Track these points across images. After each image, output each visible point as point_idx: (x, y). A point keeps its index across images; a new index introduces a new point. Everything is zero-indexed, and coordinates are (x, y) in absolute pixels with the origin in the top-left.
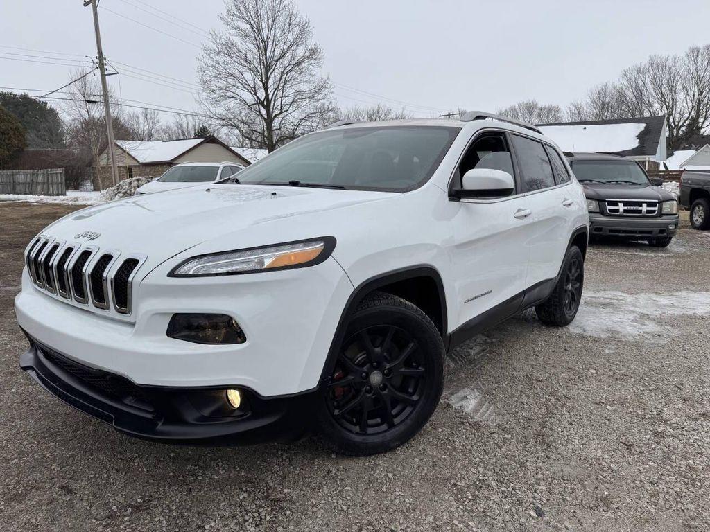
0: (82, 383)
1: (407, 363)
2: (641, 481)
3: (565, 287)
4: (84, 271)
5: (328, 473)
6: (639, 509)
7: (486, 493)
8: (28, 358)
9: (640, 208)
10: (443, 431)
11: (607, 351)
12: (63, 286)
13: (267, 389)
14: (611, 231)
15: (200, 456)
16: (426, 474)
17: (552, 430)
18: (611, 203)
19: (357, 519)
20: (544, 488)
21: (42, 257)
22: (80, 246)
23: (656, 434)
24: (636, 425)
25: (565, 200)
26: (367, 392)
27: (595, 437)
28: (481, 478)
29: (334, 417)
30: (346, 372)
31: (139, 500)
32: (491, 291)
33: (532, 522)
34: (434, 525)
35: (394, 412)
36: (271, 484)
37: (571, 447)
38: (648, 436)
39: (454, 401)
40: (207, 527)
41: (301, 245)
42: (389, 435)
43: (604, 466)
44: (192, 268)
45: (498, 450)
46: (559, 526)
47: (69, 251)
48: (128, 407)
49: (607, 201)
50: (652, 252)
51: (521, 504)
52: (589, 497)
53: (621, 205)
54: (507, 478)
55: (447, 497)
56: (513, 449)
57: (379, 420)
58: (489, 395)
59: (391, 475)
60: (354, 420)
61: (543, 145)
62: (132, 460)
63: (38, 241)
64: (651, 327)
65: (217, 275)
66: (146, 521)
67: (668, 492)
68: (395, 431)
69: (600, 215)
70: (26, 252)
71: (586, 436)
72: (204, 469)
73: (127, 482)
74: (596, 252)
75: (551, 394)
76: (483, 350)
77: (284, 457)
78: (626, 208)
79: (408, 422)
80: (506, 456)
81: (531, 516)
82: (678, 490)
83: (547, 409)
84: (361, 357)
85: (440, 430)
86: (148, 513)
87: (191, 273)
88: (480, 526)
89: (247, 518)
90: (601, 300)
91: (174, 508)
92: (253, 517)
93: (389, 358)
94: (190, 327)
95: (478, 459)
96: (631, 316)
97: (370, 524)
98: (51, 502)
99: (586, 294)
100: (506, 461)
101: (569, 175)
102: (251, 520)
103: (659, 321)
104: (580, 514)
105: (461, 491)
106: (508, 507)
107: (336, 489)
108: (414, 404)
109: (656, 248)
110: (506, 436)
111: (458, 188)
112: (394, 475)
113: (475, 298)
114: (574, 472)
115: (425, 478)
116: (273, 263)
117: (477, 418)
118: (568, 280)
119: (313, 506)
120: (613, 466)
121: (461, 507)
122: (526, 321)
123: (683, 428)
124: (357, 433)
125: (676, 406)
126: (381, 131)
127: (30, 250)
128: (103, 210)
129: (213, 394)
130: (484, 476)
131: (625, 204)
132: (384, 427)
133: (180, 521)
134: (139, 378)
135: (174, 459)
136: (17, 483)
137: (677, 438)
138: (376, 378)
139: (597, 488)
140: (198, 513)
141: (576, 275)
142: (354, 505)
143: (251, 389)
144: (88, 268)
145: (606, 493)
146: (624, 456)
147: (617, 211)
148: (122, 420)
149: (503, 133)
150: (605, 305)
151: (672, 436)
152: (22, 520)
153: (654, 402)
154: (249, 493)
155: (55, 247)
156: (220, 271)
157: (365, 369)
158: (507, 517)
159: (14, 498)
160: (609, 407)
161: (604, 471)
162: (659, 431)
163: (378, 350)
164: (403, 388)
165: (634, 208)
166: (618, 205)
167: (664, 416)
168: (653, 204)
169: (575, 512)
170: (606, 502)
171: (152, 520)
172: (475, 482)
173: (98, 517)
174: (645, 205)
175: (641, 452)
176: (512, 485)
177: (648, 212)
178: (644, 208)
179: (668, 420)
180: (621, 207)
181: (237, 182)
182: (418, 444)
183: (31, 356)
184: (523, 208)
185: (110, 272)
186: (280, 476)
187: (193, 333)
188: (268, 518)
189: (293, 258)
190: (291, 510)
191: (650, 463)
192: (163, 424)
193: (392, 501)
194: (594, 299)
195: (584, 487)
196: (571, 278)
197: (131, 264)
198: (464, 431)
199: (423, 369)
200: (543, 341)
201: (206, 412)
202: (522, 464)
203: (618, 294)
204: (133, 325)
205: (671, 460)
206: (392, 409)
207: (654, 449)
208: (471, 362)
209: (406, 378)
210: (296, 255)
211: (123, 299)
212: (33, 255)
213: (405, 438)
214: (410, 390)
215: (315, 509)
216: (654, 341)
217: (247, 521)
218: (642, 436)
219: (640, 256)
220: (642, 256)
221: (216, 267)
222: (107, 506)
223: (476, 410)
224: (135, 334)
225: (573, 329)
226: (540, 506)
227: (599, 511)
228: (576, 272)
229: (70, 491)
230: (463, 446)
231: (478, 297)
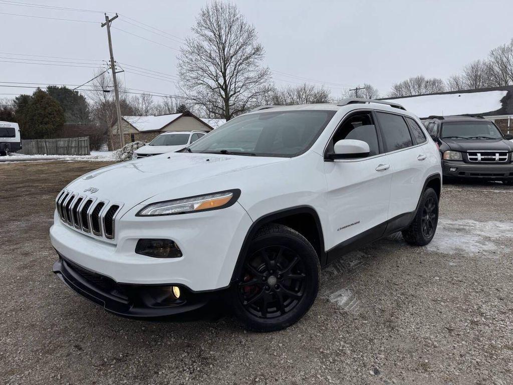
0: (88, 281)
1: (294, 271)
2: (453, 354)
3: (423, 218)
4: (88, 212)
5: (240, 343)
6: (447, 373)
7: (343, 358)
8: (58, 266)
9: (494, 157)
10: (321, 318)
11: (451, 264)
12: (76, 222)
13: (196, 286)
14: (472, 174)
15: (160, 329)
16: (304, 345)
17: (397, 318)
18: (471, 154)
19: (255, 372)
20: (383, 356)
21: (65, 203)
22: (87, 196)
23: (472, 322)
24: (459, 316)
25: (420, 156)
26: (266, 290)
27: (427, 324)
28: (340, 348)
29: (244, 306)
30: (252, 276)
31: (121, 356)
32: (359, 222)
33: (371, 378)
34: (304, 377)
35: (285, 304)
36: (203, 348)
37: (408, 330)
38: (466, 324)
39: (332, 297)
40: (160, 373)
41: (218, 195)
42: (281, 319)
43: (429, 343)
44: (149, 211)
45: (357, 330)
46: (389, 381)
47: (80, 200)
48: (114, 297)
49: (468, 152)
50: (505, 189)
51: (365, 366)
52: (413, 364)
53: (479, 155)
54: (359, 349)
55: (315, 360)
56: (368, 331)
57: (275, 309)
58: (358, 293)
59: (281, 345)
60: (258, 308)
61: (404, 117)
62: (119, 331)
63: (63, 193)
64: (490, 246)
65: (168, 214)
66: (124, 368)
67: (471, 362)
68: (286, 317)
69: (463, 163)
70: (57, 200)
71: (421, 323)
72: (162, 338)
73: (115, 344)
74: (460, 190)
75: (402, 294)
76: (360, 263)
77: (213, 332)
78: (483, 157)
79: (295, 310)
80: (361, 335)
81: (370, 373)
82: (479, 361)
83: (397, 304)
84: (262, 267)
85: (319, 317)
86: (126, 364)
87: (149, 214)
88: (334, 379)
89: (185, 368)
90: (457, 227)
91: (141, 361)
92: (189, 368)
93: (281, 268)
94: (151, 247)
95: (341, 336)
96: (477, 238)
97: (262, 375)
98: (68, 355)
99: (442, 222)
100: (361, 338)
101: (425, 137)
102: (188, 370)
103: (497, 242)
104: (405, 374)
105: (326, 356)
106: (355, 368)
107: (244, 353)
108: (299, 298)
109: (508, 187)
110: (364, 322)
111: (331, 153)
112: (283, 345)
113: (346, 227)
114: (407, 347)
115: (303, 348)
116: (199, 207)
117: (346, 309)
118: (425, 213)
119: (228, 362)
120: (435, 343)
121: (324, 366)
122: (395, 242)
123: (494, 319)
124: (260, 317)
125: (493, 304)
126: (283, 115)
127: (59, 198)
128: (100, 173)
129: (163, 289)
130: (343, 347)
131: (482, 154)
132: (278, 313)
133: (145, 369)
134: (119, 279)
135: (144, 331)
136: (50, 343)
137: (488, 325)
138: (272, 280)
139: (421, 358)
140: (156, 364)
141: (432, 209)
142: (254, 363)
143: (186, 286)
144: (90, 211)
145: (426, 361)
146: (445, 337)
147: (476, 159)
148: (110, 304)
149: (369, 112)
150: (459, 230)
151: (484, 324)
152: (51, 364)
153: (477, 300)
154: (188, 353)
155: (73, 197)
156: (168, 212)
157: (265, 274)
158: (354, 374)
159: (48, 352)
160: (442, 303)
161: (428, 347)
162: (476, 320)
163: (273, 262)
164: (292, 288)
165: (490, 157)
166: (476, 155)
167: (482, 310)
168: (505, 154)
169: (401, 372)
170: (425, 367)
171: (127, 367)
172: (337, 351)
173: (96, 364)
174: (497, 155)
175: (458, 335)
176: (361, 353)
177: (500, 159)
178: (497, 157)
179: (484, 313)
180: (479, 157)
181: (190, 151)
182: (302, 326)
183: (60, 264)
184: (383, 164)
185: (103, 213)
186: (209, 343)
187: (151, 251)
188: (198, 369)
189: (212, 204)
190: (213, 365)
191: (463, 342)
192: (133, 308)
193: (279, 361)
194: (451, 226)
195: (412, 356)
196: (428, 211)
197: (114, 208)
198: (336, 317)
199: (304, 275)
200: (406, 257)
201: (159, 300)
202: (371, 340)
203: (471, 222)
204: (115, 245)
205: (479, 340)
206: (284, 302)
207: (469, 333)
208: (349, 271)
209: (294, 281)
210: (214, 202)
211: (110, 230)
212: (60, 202)
213: (293, 321)
214: (297, 289)
215: (228, 365)
216: (490, 257)
217: (186, 370)
218: (462, 324)
219: (494, 193)
220: (496, 193)
221: (168, 209)
222: (101, 358)
223: (346, 304)
224: (118, 251)
225: (430, 248)
226: (378, 368)
227: (419, 373)
228: (432, 207)
229: (80, 349)
230: (333, 327)
231: (348, 226)
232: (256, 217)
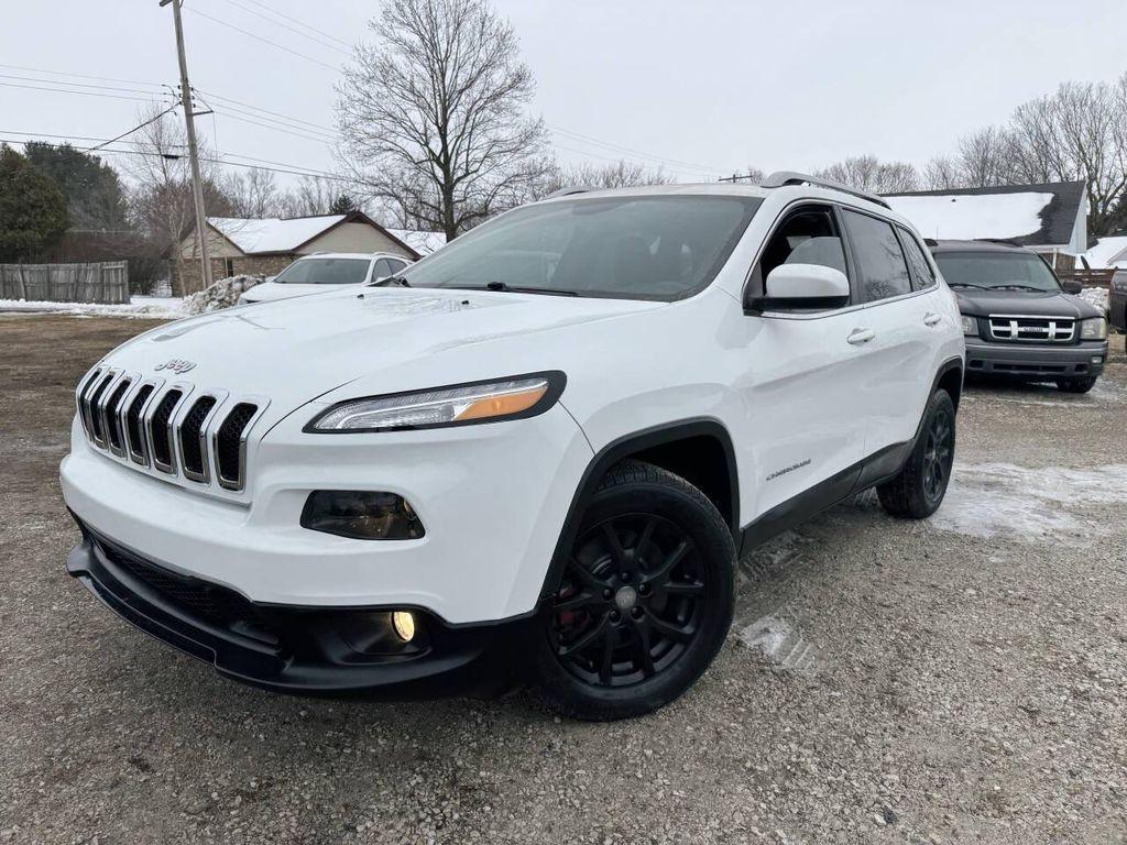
0: (163, 596)
1: (676, 575)
2: (1053, 770)
3: (926, 456)
4: (170, 421)
5: (550, 747)
6: (1052, 816)
7: (803, 784)
8: (79, 558)
9: (1045, 330)
10: (731, 684)
11: (994, 560)
12: (137, 446)
13: (457, 612)
14: (997, 366)
15: (347, 716)
16: (706, 752)
17: (906, 684)
18: (997, 322)
19: (597, 821)
20: (897, 778)
21: (104, 400)
22: (163, 384)
23: (1076, 694)
24: (1043, 680)
25: (928, 315)
26: (614, 619)
27: (977, 698)
28: (794, 759)
29: (561, 659)
30: (580, 586)
31: (253, 784)
32: (809, 462)
33: (878, 832)
34: (721, 834)
35: (654, 652)
36: (460, 763)
37: (938, 713)
38: (1063, 698)
39: (748, 636)
40: (360, 828)
41: (512, 384)
42: (645, 688)
43: (993, 745)
44: (341, 419)
45: (821, 715)
46: (923, 839)
47: (147, 390)
48: (239, 636)
49: (991, 318)
50: (1064, 400)
51: (859, 803)
52: (969, 794)
53: (1014, 324)
54: (835, 761)
55: (739, 789)
56: (844, 714)
57: (629, 665)
58: (803, 627)
59: (649, 752)
60: (591, 664)
61: (894, 226)
62: (241, 721)
63: (97, 374)
64: (1064, 522)
65: (378, 430)
66: (265, 817)
67: (1098, 789)
68: (655, 683)
69: (980, 341)
70: (79, 391)
71: (963, 696)
72: (355, 737)
73: (234, 755)
74: (973, 399)
75: (904, 628)
76: (793, 556)
77: (479, 721)
78: (1022, 329)
79: (677, 668)
80: (833, 726)
81: (875, 822)
82: (1115, 785)
83: (899, 651)
84: (601, 564)
85: (727, 683)
86: (268, 805)
87: (339, 427)
88: (794, 837)
89: (422, 815)
90: (983, 478)
91: (308, 797)
92: (433, 815)
93: (646, 566)
94: (335, 512)
95: (788, 730)
96: (1032, 504)
97: (618, 829)
98: (115, 784)
99: (958, 468)
100: (834, 733)
101: (933, 276)
102: (429, 819)
103: (1076, 512)
104: (955, 822)
105: (761, 780)
106: (838, 807)
107: (563, 773)
108: (686, 640)
109: (1070, 395)
110: (833, 693)
111: (758, 294)
112: (654, 752)
113: (784, 472)
114: (944, 755)
115: (703, 759)
116: (468, 411)
117: (786, 663)
118: (930, 445)
119: (527, 798)
120: (1007, 744)
121: (762, 805)
122: (861, 509)
123: (1121, 685)
124: (595, 685)
125: (1109, 651)
126: (634, 204)
127: (84, 388)
128: (197, 326)
129: (365, 621)
130: (798, 757)
131: (1021, 322)
132: (639, 675)
133: (319, 819)
134: (257, 592)
135: (306, 719)
136: (64, 753)
137: (1111, 701)
138: (626, 597)
139: (981, 779)
140: (346, 806)
141: (943, 437)
142: (592, 799)
143: (432, 611)
144: (177, 417)
145: (997, 788)
146: (1024, 729)
147: (1008, 334)
148: (229, 657)
149: (829, 208)
150: (989, 485)
151: (1103, 698)
152: (73, 810)
153: (1072, 643)
154: (425, 776)
155: (125, 385)
156: (384, 424)
157: (609, 582)
158: (838, 824)
159: (61, 777)
160: (998, 650)
161: (993, 752)
162: (1082, 689)
163: (630, 552)
164: (668, 615)
165: (1036, 329)
166: (1008, 325)
167: (1089, 665)
168: (1067, 324)
169: (946, 817)
170: (998, 802)
171: (274, 815)
172: (785, 767)
173: (191, 809)
174: (1053, 325)
175: (1052, 723)
176: (844, 772)
177: (1058, 335)
178: (1052, 329)
179: (1095, 673)
180: (1014, 328)
181: (405, 283)
182: (695, 701)
183: (85, 554)
184: (862, 328)
185: (212, 424)
186: (474, 750)
187: (341, 522)
188: (456, 816)
189: (498, 405)
190: (491, 805)
191: (1068, 741)
192: (292, 665)
193: (652, 794)
194: (970, 477)
195: (961, 777)
196: (935, 440)
197: (244, 412)
198: (765, 684)
199: (701, 585)
200: (891, 542)
201: (361, 647)
202: (859, 739)
203: (1010, 467)
204: (247, 507)
205: (1101, 736)
206: (652, 647)
207: (1074, 719)
208: (773, 575)
209: (674, 598)
210: (502, 400)
211: (232, 466)
212: (89, 397)
213: (673, 692)
214: (681, 618)
215: (530, 804)
216: (1071, 544)
217: (423, 820)
218: (1053, 697)
219: (1044, 407)
220: (1048, 407)
221: (377, 418)
222: (203, 791)
223: (784, 651)
224: (253, 522)
225: (938, 522)
226: (890, 806)
227: (987, 817)
228: (944, 431)
229: (145, 768)
230: (764, 708)
231: (788, 470)
232: (601, 441)
